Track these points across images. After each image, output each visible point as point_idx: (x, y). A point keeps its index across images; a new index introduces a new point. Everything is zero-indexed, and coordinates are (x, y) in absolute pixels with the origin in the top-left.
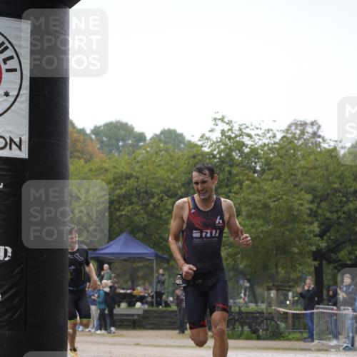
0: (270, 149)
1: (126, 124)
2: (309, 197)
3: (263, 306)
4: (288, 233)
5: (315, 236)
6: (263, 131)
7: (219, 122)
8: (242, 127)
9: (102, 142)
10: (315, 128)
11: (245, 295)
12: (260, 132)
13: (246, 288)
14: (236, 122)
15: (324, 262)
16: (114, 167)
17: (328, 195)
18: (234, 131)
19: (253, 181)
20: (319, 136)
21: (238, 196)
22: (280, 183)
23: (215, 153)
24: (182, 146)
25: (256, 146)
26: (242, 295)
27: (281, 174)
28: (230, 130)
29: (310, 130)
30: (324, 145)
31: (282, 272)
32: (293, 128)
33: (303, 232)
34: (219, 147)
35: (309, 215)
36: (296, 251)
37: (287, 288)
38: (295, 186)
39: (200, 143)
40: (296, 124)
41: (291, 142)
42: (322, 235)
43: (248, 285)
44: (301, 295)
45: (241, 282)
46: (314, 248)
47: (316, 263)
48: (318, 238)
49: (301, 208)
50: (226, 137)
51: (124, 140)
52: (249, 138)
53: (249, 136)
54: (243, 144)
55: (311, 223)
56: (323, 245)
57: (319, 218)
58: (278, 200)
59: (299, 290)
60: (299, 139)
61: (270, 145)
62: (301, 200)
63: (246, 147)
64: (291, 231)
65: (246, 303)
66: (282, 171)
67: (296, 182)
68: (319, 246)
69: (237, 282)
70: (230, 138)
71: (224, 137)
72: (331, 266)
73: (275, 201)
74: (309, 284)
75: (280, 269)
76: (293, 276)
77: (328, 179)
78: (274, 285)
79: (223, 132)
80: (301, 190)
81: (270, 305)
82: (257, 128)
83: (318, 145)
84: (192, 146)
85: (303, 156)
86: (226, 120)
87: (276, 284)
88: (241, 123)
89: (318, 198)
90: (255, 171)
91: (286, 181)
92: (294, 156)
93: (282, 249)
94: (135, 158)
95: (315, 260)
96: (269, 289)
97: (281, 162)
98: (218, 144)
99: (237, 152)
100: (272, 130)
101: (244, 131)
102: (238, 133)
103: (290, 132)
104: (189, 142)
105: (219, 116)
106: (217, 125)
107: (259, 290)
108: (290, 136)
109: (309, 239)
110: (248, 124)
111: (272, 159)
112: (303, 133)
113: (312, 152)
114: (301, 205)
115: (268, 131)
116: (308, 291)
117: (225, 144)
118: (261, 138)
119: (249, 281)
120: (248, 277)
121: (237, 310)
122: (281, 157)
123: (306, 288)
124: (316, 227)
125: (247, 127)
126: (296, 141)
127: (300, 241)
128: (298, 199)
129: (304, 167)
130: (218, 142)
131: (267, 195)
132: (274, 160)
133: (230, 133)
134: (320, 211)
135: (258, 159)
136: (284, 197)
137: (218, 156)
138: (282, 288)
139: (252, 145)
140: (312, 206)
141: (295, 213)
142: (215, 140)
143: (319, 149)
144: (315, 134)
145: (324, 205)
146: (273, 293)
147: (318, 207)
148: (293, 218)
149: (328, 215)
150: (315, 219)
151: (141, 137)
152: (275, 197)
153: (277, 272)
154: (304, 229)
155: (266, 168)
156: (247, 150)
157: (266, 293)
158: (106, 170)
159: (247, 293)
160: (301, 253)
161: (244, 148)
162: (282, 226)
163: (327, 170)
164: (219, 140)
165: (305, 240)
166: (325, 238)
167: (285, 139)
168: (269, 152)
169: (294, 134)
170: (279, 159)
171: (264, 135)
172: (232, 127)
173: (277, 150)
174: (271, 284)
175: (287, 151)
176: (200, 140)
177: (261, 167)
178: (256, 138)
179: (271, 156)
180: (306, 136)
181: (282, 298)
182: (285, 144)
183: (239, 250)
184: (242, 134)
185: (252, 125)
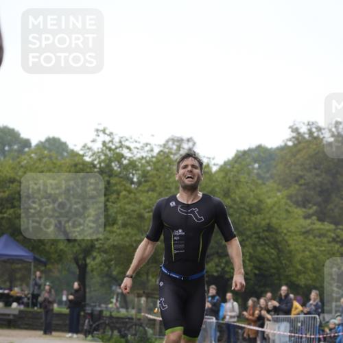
0: (148, 162)
3: (133, 312)
6: (141, 145)
7: (101, 134)
8: (122, 140)
10: (191, 144)
11: (117, 300)
12: (139, 146)
14: (116, 135)
18: (114, 143)
19: (130, 192)
21: (115, 205)
22: (155, 195)
23: (96, 162)
24: (65, 154)
25: (135, 158)
26: (114, 300)
27: (156, 186)
28: (111, 141)
29: (186, 146)
31: (152, 280)
32: (170, 143)
34: (99, 157)
37: (156, 296)
39: (81, 153)
40: (173, 140)
41: (168, 157)
50: (107, 148)
52: (128, 150)
53: (128, 148)
54: (122, 156)
60: (175, 154)
61: (148, 159)
63: (125, 159)
65: (118, 308)
66: (157, 183)
69: (111, 287)
70: (110, 149)
71: (104, 148)
75: (150, 278)
78: (144, 292)
79: (104, 143)
81: (139, 311)
82: (136, 142)
84: (74, 154)
86: (107, 132)
87: (146, 291)
88: (121, 136)
90: (132, 182)
91: (160, 194)
92: (169, 170)
96: (139, 296)
97: (157, 175)
98: (99, 154)
99: (117, 163)
100: (150, 144)
101: (123, 143)
102: (118, 145)
103: (166, 147)
104: (72, 151)
105: (101, 128)
106: (98, 136)
108: (167, 150)
110: (128, 137)
111: (148, 172)
112: (179, 148)
115: (147, 144)
117: (106, 155)
118: (139, 151)
121: (108, 314)
122: (157, 170)
125: (127, 140)
126: (172, 156)
130: (98, 152)
131: (142, 206)
132: (151, 173)
133: (110, 145)
135: (136, 170)
137: (98, 166)
138: (152, 295)
139: (130, 158)
142: (96, 150)
144: (190, 150)
146: (143, 300)
153: (148, 280)
155: (143, 180)
156: (125, 162)
157: (136, 299)
159: (119, 299)
161: (123, 159)
164: (100, 150)
167: (162, 153)
168: (146, 164)
169: (171, 149)
170: (155, 172)
171: (142, 148)
172: (113, 139)
173: (155, 163)
174: (141, 292)
175: (163, 165)
176: (82, 150)
177: (138, 179)
178: (135, 151)
179: (149, 168)
180: (182, 152)
181: (151, 305)
182: (162, 158)
183: (113, 256)
184: (122, 146)
185: (131, 138)
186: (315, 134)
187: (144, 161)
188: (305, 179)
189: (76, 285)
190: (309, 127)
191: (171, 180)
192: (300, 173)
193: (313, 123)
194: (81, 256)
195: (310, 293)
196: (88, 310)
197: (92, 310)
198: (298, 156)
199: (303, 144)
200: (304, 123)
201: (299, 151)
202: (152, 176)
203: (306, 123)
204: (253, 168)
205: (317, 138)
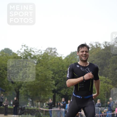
2: (52, 72)
3: (36, 107)
4: (44, 84)
5: (54, 85)
7: (24, 47)
8: (31, 49)
10: (55, 50)
11: (30, 103)
12: (37, 51)
13: (30, 101)
14: (29, 47)
15: (56, 94)
17: (58, 72)
20: (56, 53)
23: (22, 56)
24: (11, 54)
25: (35, 55)
26: (29, 104)
27: (43, 64)
28: (27, 49)
29: (53, 51)
30: (58, 56)
31: (42, 96)
32: (48, 50)
33: (49, 84)
34: (23, 55)
35: (52, 78)
36: (47, 90)
37: (44, 102)
38: (48, 68)
40: (49, 49)
42: (56, 85)
43: (31, 100)
44: (48, 104)
45: (29, 99)
46: (53, 89)
47: (53, 94)
48: (54, 86)
49: (49, 76)
52: (33, 52)
53: (33, 51)
54: (31, 54)
55: (52, 81)
56: (56, 88)
57: (55, 79)
58: (42, 73)
59: (47, 102)
61: (40, 55)
62: (50, 73)
64: (46, 83)
65: (30, 106)
66: (44, 63)
67: (48, 67)
68: (54, 88)
69: (28, 99)
70: (27, 52)
71: (25, 52)
72: (58, 95)
73: (41, 73)
76: (46, 98)
77: (58, 67)
78: (39, 101)
79: (25, 50)
80: (50, 70)
81: (38, 107)
82: (36, 49)
83: (56, 55)
84: (14, 54)
85: (51, 59)
86: (26, 46)
87: (40, 100)
89: (55, 73)
91: (44, 67)
92: (48, 59)
93: (43, 89)
95: (53, 93)
96: (38, 102)
99: (29, 56)
100: (41, 50)
102: (30, 50)
104: (14, 53)
105: (24, 45)
107: (35, 102)
108: (47, 52)
109: (52, 86)
111: (40, 59)
112: (51, 51)
113: (54, 58)
115: (40, 50)
116: (50, 103)
117: (25, 54)
118: (37, 52)
119: (31, 99)
120: (31, 97)
121: (27, 108)
122: (44, 59)
123: (50, 102)
124: (54, 82)
125: (33, 49)
126: (48, 54)
127: (48, 87)
128: (49, 73)
129: (51, 63)
130: (23, 53)
131: (38, 71)
132: (41, 60)
133: (27, 50)
134: (55, 77)
135: (36, 59)
136: (44, 72)
137: (23, 58)
138: (42, 102)
139: (34, 55)
140: (53, 75)
141: (47, 77)
143: (56, 57)
144: (55, 52)
145: (57, 75)
146: (39, 103)
147: (55, 76)
148: (46, 79)
149: (58, 78)
150: (54, 80)
152: (41, 72)
153: (41, 97)
154: (50, 83)
155: (38, 62)
156: (32, 56)
157: (37, 103)
159: (31, 103)
160: (49, 91)
161: (31, 55)
162: (43, 81)
163: (58, 64)
164: (23, 52)
165: (50, 86)
166: (57, 86)
167: (45, 53)
169: (48, 52)
170: (43, 60)
171: (38, 51)
173: (43, 57)
175: (46, 57)
176: (17, 52)
178: (36, 52)
179: (41, 58)
180: (52, 53)
181: (42, 105)
182: (45, 55)
183: (28, 89)
184: (31, 51)
185: (34, 48)
186: (98, 46)
187: (39, 56)
188: (95, 62)
189: (15, 98)
190: (96, 44)
191: (49, 62)
192: (93, 59)
193: (97, 42)
194: (17, 89)
195: (97, 100)
196: (20, 107)
197: (21, 107)
198: (92, 53)
199: (94, 50)
200: (94, 42)
201: (93, 52)
202: (42, 61)
203: (95, 42)
204: (77, 58)
205: (99, 47)
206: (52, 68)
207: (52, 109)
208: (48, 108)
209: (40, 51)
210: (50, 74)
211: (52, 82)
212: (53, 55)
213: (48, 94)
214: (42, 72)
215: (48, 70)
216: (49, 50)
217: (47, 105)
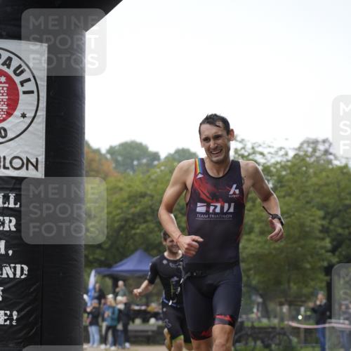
0: (282, 167)
1: (141, 144)
2: (321, 213)
3: (275, 321)
4: (300, 249)
5: (327, 251)
6: (275, 149)
8: (255, 146)
9: (117, 161)
10: (327, 146)
11: (258, 310)
12: (272, 150)
13: (258, 304)
14: (249, 141)
16: (129, 186)
17: (340, 211)
18: (246, 149)
20: (331, 154)
21: (251, 213)
22: (292, 199)
25: (269, 164)
26: (255, 310)
27: (293, 191)
28: (244, 148)
29: (321, 147)
30: (336, 163)
31: (294, 287)
32: (305, 145)
33: (315, 248)
35: (321, 231)
36: (308, 266)
37: (300, 304)
38: (308, 202)
40: (308, 142)
41: (303, 160)
42: (333, 251)
43: (260, 300)
44: (314, 310)
45: (254, 297)
46: (325, 264)
47: (328, 279)
48: (329, 254)
49: (313, 224)
50: (239, 155)
51: (138, 159)
52: (261, 156)
53: (262, 154)
55: (323, 239)
56: (335, 260)
57: (331, 234)
58: (290, 217)
59: (311, 305)
60: (311, 157)
61: (283, 163)
62: (314, 216)
63: (259, 164)
64: (302, 247)
65: (259, 318)
66: (294, 188)
67: (308, 199)
68: (329, 261)
69: (250, 297)
70: (243, 156)
71: (237, 156)
73: (287, 218)
74: (321, 299)
75: (292, 285)
76: (306, 291)
77: (339, 195)
78: (286, 300)
79: (236, 151)
80: (313, 207)
81: (282, 320)
82: (270, 147)
83: (330, 162)
85: (315, 174)
87: (289, 299)
88: (254, 142)
89: (330, 215)
91: (298, 199)
92: (306, 173)
93: (295, 265)
94: (149, 177)
96: (281, 304)
97: (293, 179)
100: (284, 148)
101: (256, 149)
102: (251, 151)
103: (301, 149)
107: (272, 306)
108: (302, 153)
109: (321, 254)
110: (260, 142)
111: (284, 176)
112: (315, 150)
113: (324, 170)
114: (313, 221)
115: (281, 149)
116: (320, 306)
118: (274, 156)
119: (262, 296)
120: (261, 292)
121: (250, 325)
122: (294, 174)
123: (318, 303)
124: (327, 243)
125: (260, 146)
126: (308, 159)
127: (312, 257)
128: (311, 215)
129: (316, 184)
132: (286, 178)
133: (243, 152)
134: (332, 228)
135: (271, 176)
136: (296, 214)
138: (294, 303)
139: (265, 163)
140: (324, 222)
141: (308, 229)
143: (330, 167)
144: (327, 152)
145: (335, 221)
146: (285, 309)
147: (330, 223)
148: (305, 234)
149: (340, 231)
150: (326, 235)
151: (155, 156)
152: (287, 214)
153: (289, 288)
154: (316, 245)
155: (279, 185)
157: (278, 308)
158: (121, 189)
159: (260, 309)
160: (313, 269)
162: (295, 242)
163: (339, 186)
165: (318, 255)
166: (337, 253)
167: (297, 157)
168: (281, 169)
169: (306, 152)
170: (291, 176)
171: (277, 153)
172: (245, 145)
173: (290, 168)
174: (283, 300)
175: (299, 168)
177: (273, 184)
178: (269, 156)
179: (284, 173)
180: (318, 154)
181: (294, 313)
182: (298, 161)
183: (252, 265)
184: (254, 153)
185: (264, 144)
187: (278, 166)
191: (309, 183)
202: (289, 181)
206: (318, 200)
207: (324, 323)
208: (312, 321)
209: (282, 152)
210: (315, 219)
211: (323, 244)
212: (322, 162)
213: (312, 280)
214: (292, 213)
215: (308, 206)
216: (308, 146)
217: (309, 313)
